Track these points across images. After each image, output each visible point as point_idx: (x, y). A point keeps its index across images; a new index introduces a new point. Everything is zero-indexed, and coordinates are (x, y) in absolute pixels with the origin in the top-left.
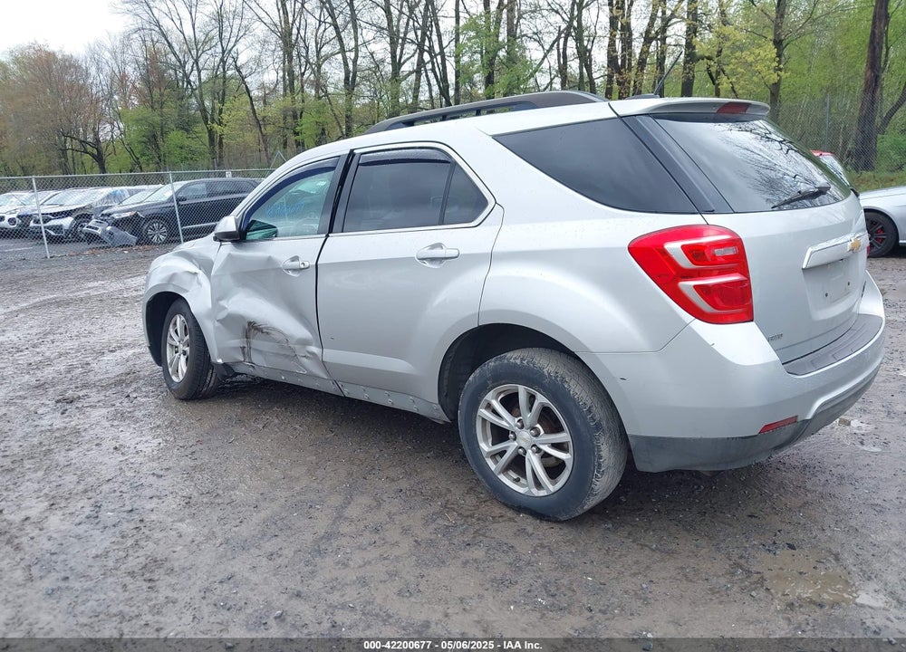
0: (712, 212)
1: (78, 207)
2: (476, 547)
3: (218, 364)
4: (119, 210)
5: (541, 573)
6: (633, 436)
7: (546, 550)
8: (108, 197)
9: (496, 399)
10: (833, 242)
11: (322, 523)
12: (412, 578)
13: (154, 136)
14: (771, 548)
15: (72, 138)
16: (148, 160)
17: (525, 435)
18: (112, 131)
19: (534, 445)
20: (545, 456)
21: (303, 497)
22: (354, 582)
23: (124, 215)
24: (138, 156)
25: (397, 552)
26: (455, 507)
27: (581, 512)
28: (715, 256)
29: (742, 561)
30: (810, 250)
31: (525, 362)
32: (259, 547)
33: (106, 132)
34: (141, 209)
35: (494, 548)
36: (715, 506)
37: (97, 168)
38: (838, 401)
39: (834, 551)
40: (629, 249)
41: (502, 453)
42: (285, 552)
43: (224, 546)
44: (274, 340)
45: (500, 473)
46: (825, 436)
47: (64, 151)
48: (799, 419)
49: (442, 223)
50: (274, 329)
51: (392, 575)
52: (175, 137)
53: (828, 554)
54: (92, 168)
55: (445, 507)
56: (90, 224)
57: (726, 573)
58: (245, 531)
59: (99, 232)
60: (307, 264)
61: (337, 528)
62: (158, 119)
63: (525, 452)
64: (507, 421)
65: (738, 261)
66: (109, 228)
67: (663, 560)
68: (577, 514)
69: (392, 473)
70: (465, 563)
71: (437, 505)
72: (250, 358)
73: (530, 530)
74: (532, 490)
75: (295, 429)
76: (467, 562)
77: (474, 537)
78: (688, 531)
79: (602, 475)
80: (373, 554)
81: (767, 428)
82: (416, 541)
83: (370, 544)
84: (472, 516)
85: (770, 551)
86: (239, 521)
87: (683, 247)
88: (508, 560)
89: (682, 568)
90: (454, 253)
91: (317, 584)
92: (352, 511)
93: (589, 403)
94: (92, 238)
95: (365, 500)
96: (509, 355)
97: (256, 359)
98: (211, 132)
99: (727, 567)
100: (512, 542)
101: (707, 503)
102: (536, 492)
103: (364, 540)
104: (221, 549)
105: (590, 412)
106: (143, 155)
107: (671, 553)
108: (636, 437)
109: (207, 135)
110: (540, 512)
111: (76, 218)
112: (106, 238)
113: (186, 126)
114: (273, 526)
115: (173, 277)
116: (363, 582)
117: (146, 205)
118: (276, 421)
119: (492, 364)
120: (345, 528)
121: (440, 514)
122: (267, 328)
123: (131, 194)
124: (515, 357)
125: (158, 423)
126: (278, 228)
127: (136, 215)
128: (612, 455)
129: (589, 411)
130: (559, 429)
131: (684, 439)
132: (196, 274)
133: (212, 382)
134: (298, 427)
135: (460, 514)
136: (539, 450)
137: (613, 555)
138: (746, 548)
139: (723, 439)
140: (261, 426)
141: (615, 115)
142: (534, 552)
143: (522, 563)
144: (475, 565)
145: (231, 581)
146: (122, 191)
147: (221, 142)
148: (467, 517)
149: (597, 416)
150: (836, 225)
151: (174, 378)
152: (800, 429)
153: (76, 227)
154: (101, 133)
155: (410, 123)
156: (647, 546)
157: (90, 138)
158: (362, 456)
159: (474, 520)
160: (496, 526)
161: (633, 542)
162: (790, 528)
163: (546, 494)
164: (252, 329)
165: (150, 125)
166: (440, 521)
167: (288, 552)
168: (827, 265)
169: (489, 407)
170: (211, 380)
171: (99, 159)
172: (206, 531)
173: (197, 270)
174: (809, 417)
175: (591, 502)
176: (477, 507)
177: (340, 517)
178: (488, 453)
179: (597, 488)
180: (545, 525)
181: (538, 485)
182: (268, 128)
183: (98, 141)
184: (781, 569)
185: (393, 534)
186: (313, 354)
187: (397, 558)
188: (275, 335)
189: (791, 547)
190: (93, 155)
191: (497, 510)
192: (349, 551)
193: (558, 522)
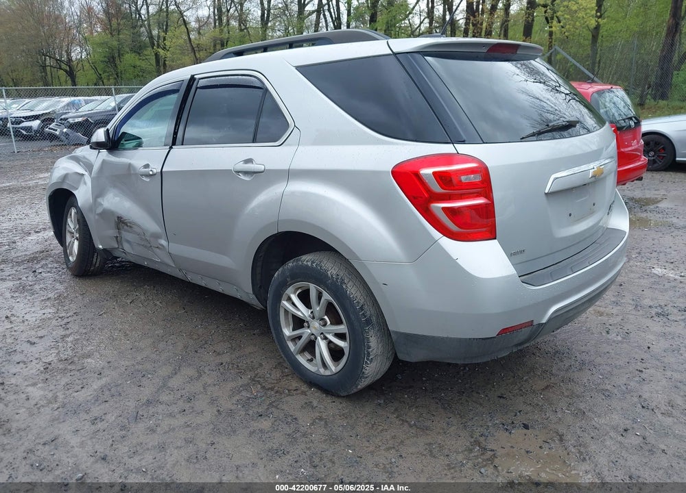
0: (463, 142)
1: (45, 112)
2: (266, 418)
3: (100, 250)
4: (74, 116)
5: (311, 444)
6: (393, 332)
7: (323, 423)
8: (68, 105)
9: (295, 293)
10: (576, 170)
11: (147, 392)
12: (204, 446)
13: (113, 58)
14: (508, 428)
15: (50, 57)
16: (109, 76)
17: (316, 324)
18: (81, 52)
19: (322, 333)
20: (330, 342)
21: (140, 367)
22: (155, 447)
23: (77, 120)
24: (101, 73)
25: (199, 420)
26: (261, 380)
27: (355, 390)
28: (461, 181)
29: (482, 439)
30: (553, 176)
31: (314, 265)
32: (87, 412)
33: (77, 53)
34: (91, 116)
35: (280, 420)
36: (473, 386)
37: (70, 82)
38: (575, 305)
39: (560, 431)
40: (393, 172)
41: (300, 337)
42: (108, 416)
43: (59, 410)
44: (135, 233)
45: (297, 354)
46: (580, 325)
47: (44, 67)
48: (535, 323)
49: (254, 141)
50: (135, 224)
51: (188, 441)
52: (129, 58)
53: (555, 435)
54: (66, 82)
55: (253, 380)
56: (51, 126)
57: (466, 450)
58: (82, 396)
59: (57, 133)
60: (155, 171)
61: (159, 396)
62: (115, 43)
63: (316, 338)
64: (303, 311)
65: (484, 185)
66: (65, 130)
67: (416, 436)
68: (353, 392)
69: (219, 348)
70: (251, 433)
71: (245, 380)
72: (122, 245)
73: (315, 403)
74: (320, 370)
75: (156, 305)
76: (254, 431)
77: (268, 409)
78: (445, 409)
79: (371, 362)
80: (180, 421)
81: (504, 331)
82: (218, 411)
83: (180, 412)
84: (272, 389)
85: (507, 430)
86: (81, 386)
87: (435, 174)
88: (289, 431)
89: (430, 444)
90: (262, 168)
91: (123, 449)
92: (175, 382)
93: (362, 302)
94: (52, 137)
95: (189, 371)
96: (304, 257)
97: (127, 247)
98: (157, 55)
99: (468, 444)
100: (298, 414)
101: (467, 383)
102: (322, 371)
103: (175, 409)
104: (56, 413)
105: (362, 310)
106: (105, 72)
107: (425, 429)
108: (396, 333)
109: (154, 57)
110: (326, 387)
111: (43, 121)
112: (63, 138)
113: (138, 49)
114: (107, 392)
115: (65, 177)
116: (162, 448)
117: (97, 113)
118: (142, 298)
119: (291, 264)
120: (164, 397)
121: (246, 387)
122: (130, 223)
123: (87, 102)
124: (307, 259)
125: (50, 296)
126: (143, 140)
127: (87, 120)
128: (380, 346)
129: (362, 308)
130: (339, 322)
131: (433, 337)
132: (83, 175)
133: (98, 263)
134: (158, 303)
135: (263, 387)
136: (326, 338)
137: (376, 429)
138: (488, 426)
139: (466, 339)
140: (129, 301)
141: (391, 52)
142: (312, 424)
143: (298, 435)
144: (260, 435)
145: (53, 443)
146: (79, 100)
147: (165, 64)
148: (268, 389)
149: (368, 313)
150: (588, 153)
151: (70, 258)
152: (537, 330)
153: (43, 128)
154: (72, 54)
155: (239, 53)
156: (407, 422)
157: (65, 58)
158: (201, 331)
159: (273, 393)
160: (289, 398)
161: (397, 417)
162: (529, 408)
163: (330, 374)
164: (121, 223)
165: (109, 48)
166: (244, 393)
167: (111, 418)
168: (572, 189)
169: (289, 299)
170: (97, 261)
171: (71, 74)
172: (50, 395)
173: (84, 172)
174: (544, 321)
175: (363, 384)
176: (279, 380)
177: (164, 385)
178: (289, 337)
179: (367, 372)
180: (329, 399)
181: (324, 365)
182: (201, 53)
183: (70, 60)
184: (512, 447)
185: (201, 404)
186: (162, 245)
187: (198, 425)
188: (136, 229)
189: (526, 427)
190: (66, 71)
191: (295, 384)
192: (161, 418)
193: (339, 396)
